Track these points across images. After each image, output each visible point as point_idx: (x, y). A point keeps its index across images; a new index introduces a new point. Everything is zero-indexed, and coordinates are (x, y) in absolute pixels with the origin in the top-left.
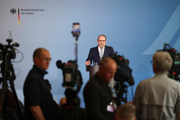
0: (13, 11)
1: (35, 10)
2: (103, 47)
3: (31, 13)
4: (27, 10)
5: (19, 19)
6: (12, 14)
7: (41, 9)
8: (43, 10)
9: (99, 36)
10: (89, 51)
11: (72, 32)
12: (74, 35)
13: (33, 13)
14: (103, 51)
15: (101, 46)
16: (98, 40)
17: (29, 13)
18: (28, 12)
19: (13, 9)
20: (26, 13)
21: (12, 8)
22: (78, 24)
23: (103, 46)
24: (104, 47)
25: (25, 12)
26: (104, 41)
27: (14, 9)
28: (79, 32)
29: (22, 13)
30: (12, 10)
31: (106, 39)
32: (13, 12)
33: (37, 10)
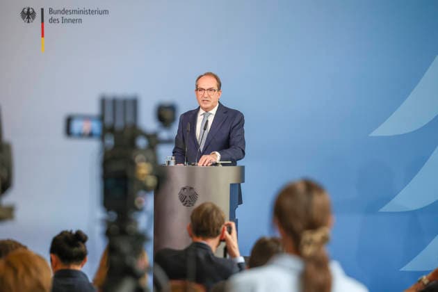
0: (28, 15)
2: (210, 108)
3: (73, 21)
4: (65, 12)
5: (43, 35)
6: (26, 23)
7: (101, 9)
8: (106, 12)
9: (200, 77)
13: (80, 20)
14: (211, 120)
17: (68, 21)
18: (65, 16)
19: (29, 9)
20: (60, 20)
21: (27, 6)
25: (59, 16)
27: (31, 10)
29: (52, 21)
30: (26, 10)
32: (28, 18)
33: (91, 12)
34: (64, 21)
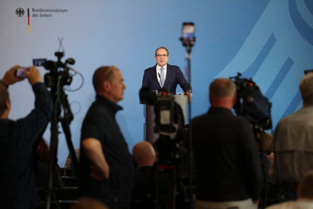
0: (20, 12)
1: (52, 11)
2: (164, 65)
3: (46, 16)
4: (41, 10)
5: (29, 24)
6: (19, 17)
7: (63, 9)
8: (66, 11)
9: (157, 50)
10: (143, 74)
11: (182, 39)
12: (184, 45)
13: (51, 15)
14: (165, 71)
15: (161, 64)
16: (156, 55)
17: (44, 16)
18: (42, 13)
19: (20, 9)
20: (39, 15)
21: (19, 7)
22: (192, 24)
23: (163, 63)
24: (166, 66)
25: (38, 13)
26: (164, 55)
28: (194, 39)
29: (34, 15)
30: (19, 10)
31: (168, 54)
32: (20, 14)
33: (57, 11)
34: (41, 15)
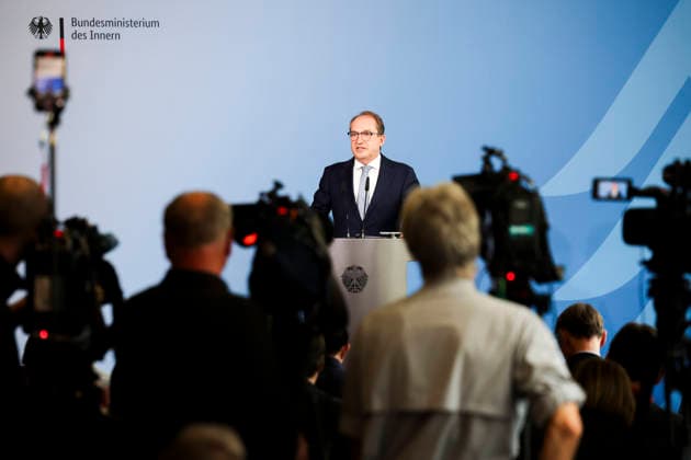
0: (40, 27)
1: (122, 24)
4: (95, 23)
7: (147, 20)
8: (155, 23)
11: (32, 93)
12: (40, 107)
13: (118, 36)
17: (100, 36)
18: (96, 30)
19: (41, 20)
20: (89, 36)
25: (86, 30)
27: (44, 21)
29: (76, 36)
30: (37, 21)
32: (41, 31)
33: (134, 24)
34: (94, 36)
